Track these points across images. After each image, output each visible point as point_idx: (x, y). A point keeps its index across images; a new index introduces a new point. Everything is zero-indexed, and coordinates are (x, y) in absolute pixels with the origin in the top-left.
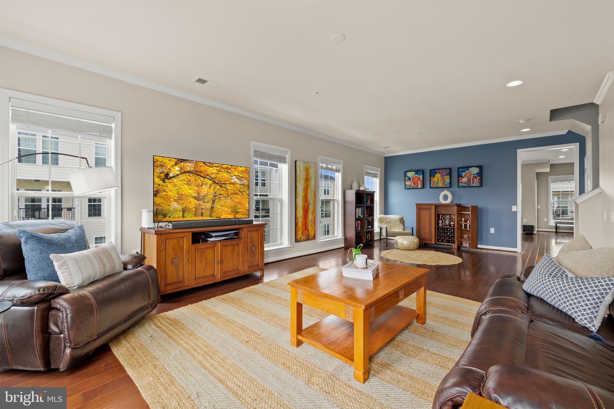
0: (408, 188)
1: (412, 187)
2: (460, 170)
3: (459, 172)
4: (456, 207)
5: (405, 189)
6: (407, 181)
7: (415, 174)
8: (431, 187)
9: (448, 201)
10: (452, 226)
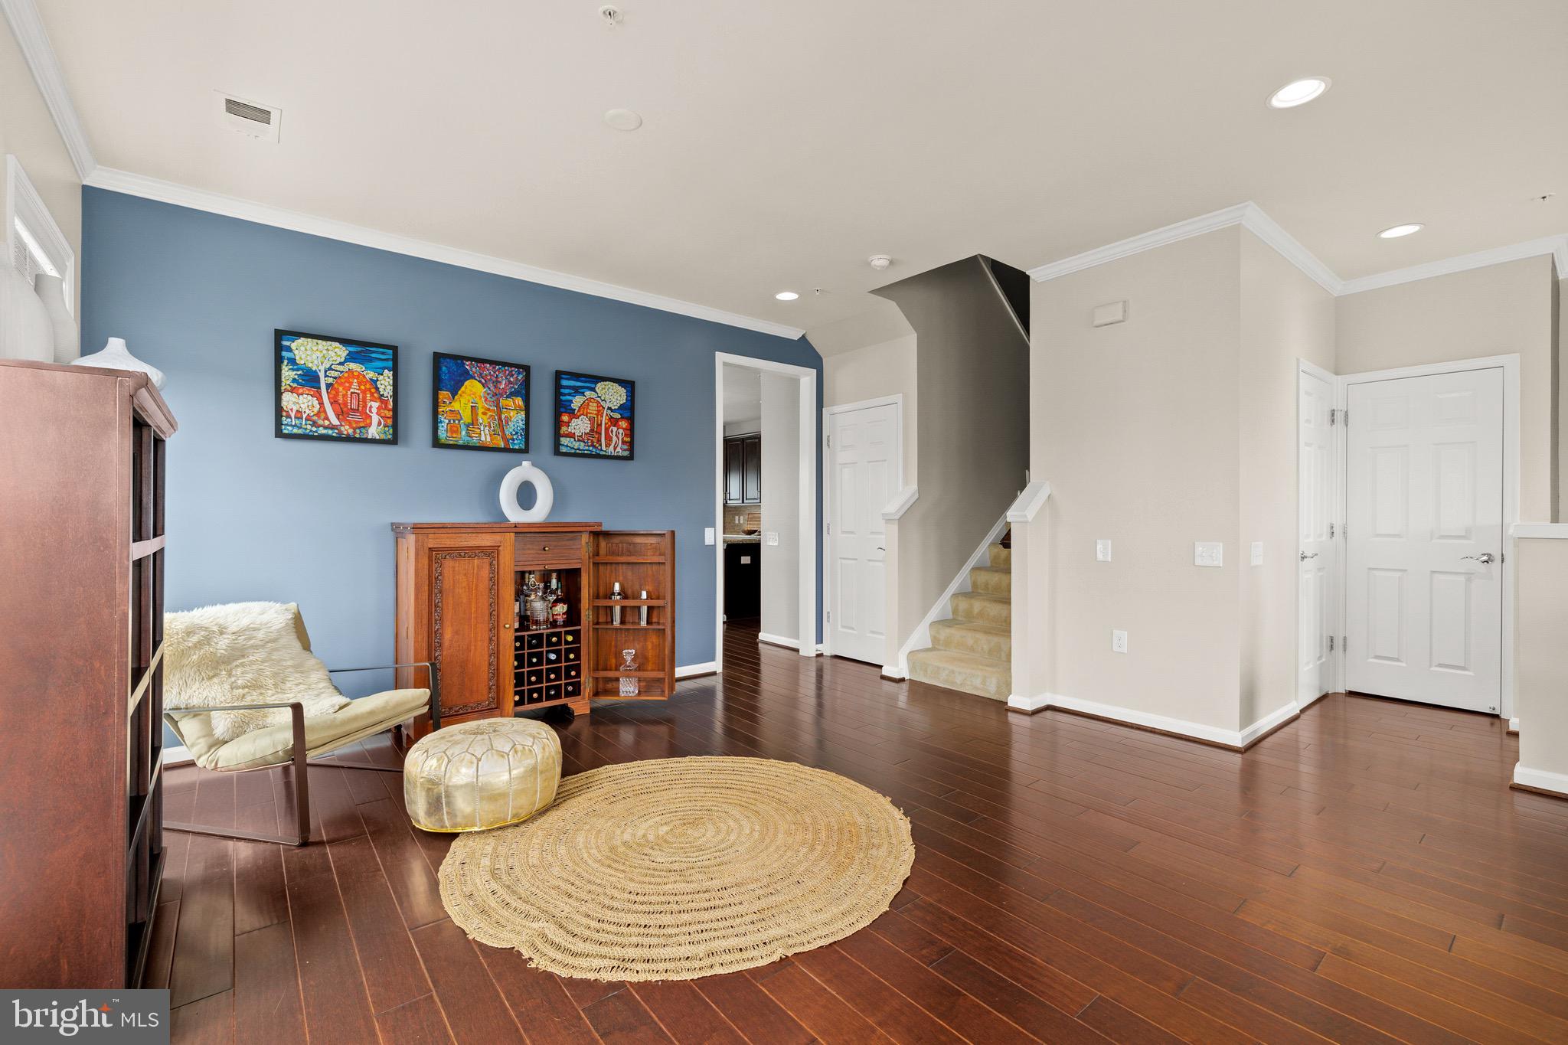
0: (295, 431)
1: (325, 428)
3: (563, 391)
4: (585, 538)
5: (279, 433)
6: (293, 390)
7: (351, 358)
8: (437, 443)
9: (540, 512)
10: (560, 620)
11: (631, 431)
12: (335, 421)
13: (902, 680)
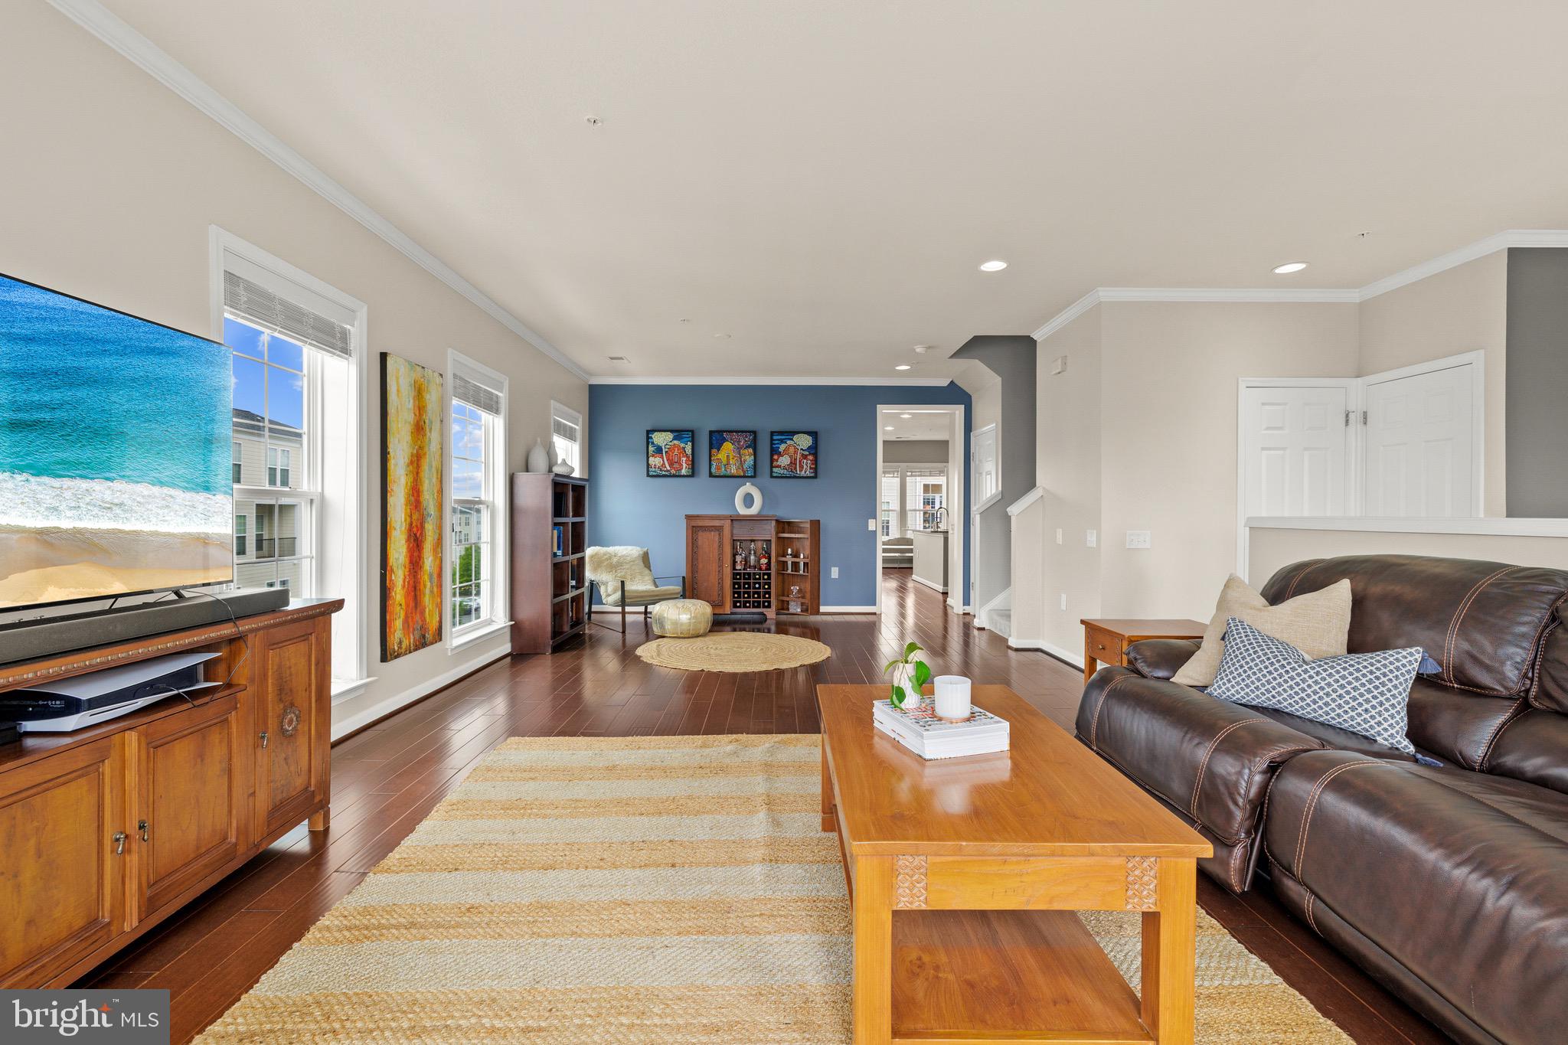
0: (654, 474)
1: (665, 471)
2: (775, 438)
3: (774, 442)
4: (774, 523)
5: (648, 475)
6: (653, 456)
7: (674, 439)
8: (711, 475)
9: (754, 510)
10: (764, 567)
11: (815, 462)
12: (669, 468)
13: (983, 629)
